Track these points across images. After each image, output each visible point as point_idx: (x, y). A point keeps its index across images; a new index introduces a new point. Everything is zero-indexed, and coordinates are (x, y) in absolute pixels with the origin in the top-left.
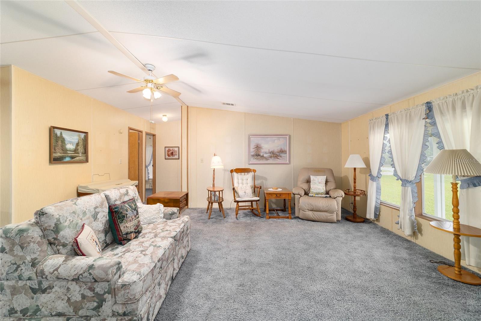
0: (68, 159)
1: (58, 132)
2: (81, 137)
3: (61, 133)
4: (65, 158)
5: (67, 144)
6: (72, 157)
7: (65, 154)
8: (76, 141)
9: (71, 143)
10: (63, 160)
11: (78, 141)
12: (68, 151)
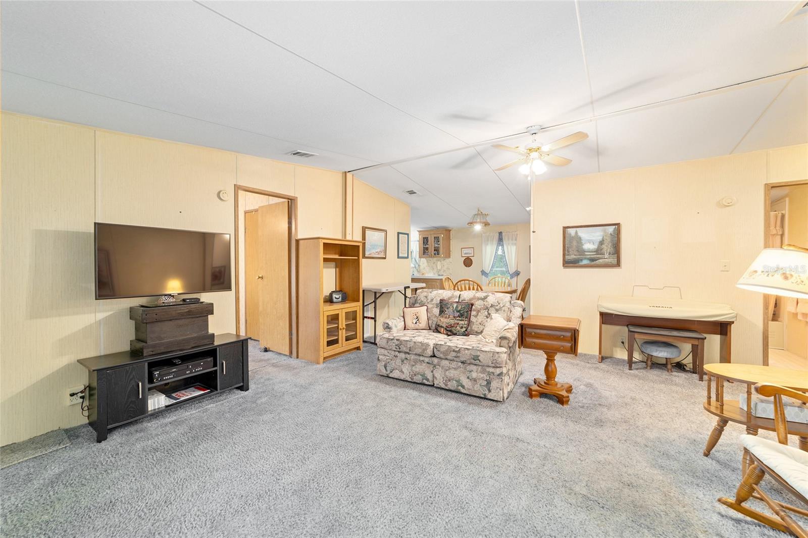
0: (585, 262)
1: (572, 232)
2: (607, 232)
3: (576, 233)
4: (582, 260)
5: (585, 243)
6: (592, 260)
7: (581, 256)
8: (600, 238)
9: (589, 241)
10: (579, 262)
11: (601, 238)
12: (586, 252)
